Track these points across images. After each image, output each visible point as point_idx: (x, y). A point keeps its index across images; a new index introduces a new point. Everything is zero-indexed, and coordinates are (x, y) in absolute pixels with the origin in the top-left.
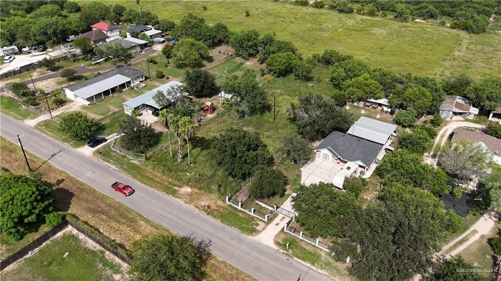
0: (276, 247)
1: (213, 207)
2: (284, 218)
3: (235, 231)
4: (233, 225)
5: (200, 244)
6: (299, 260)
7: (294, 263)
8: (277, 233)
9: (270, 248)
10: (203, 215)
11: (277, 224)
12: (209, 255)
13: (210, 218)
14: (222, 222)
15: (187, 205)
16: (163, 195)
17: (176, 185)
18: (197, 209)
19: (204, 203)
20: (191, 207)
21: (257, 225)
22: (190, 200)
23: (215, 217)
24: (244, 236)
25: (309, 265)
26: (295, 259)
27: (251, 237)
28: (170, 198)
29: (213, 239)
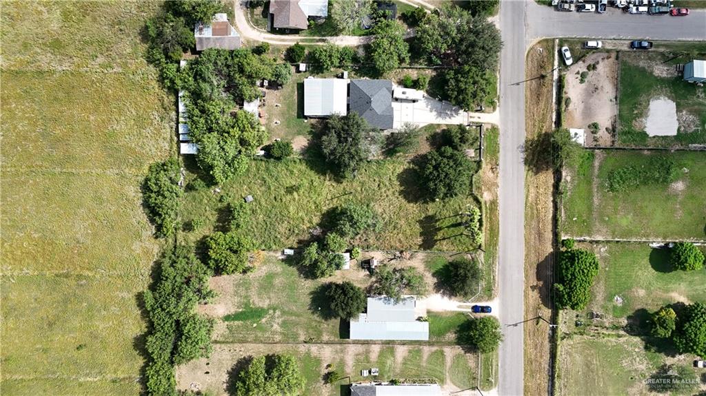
0: (498, 109)
1: (489, 166)
2: (471, 117)
3: (501, 140)
4: (496, 144)
5: (523, 152)
6: (498, 91)
7: (502, 92)
8: (486, 114)
9: (500, 111)
10: (501, 168)
11: (479, 118)
12: (526, 142)
13: (501, 162)
14: (499, 152)
15: (499, 184)
16: (500, 208)
17: (486, 207)
18: (499, 175)
19: (490, 175)
20: (499, 181)
21: (487, 129)
22: (494, 185)
23: (497, 159)
24: (501, 132)
25: (498, 85)
26: (498, 94)
27: (499, 127)
28: (500, 201)
29: (516, 147)
